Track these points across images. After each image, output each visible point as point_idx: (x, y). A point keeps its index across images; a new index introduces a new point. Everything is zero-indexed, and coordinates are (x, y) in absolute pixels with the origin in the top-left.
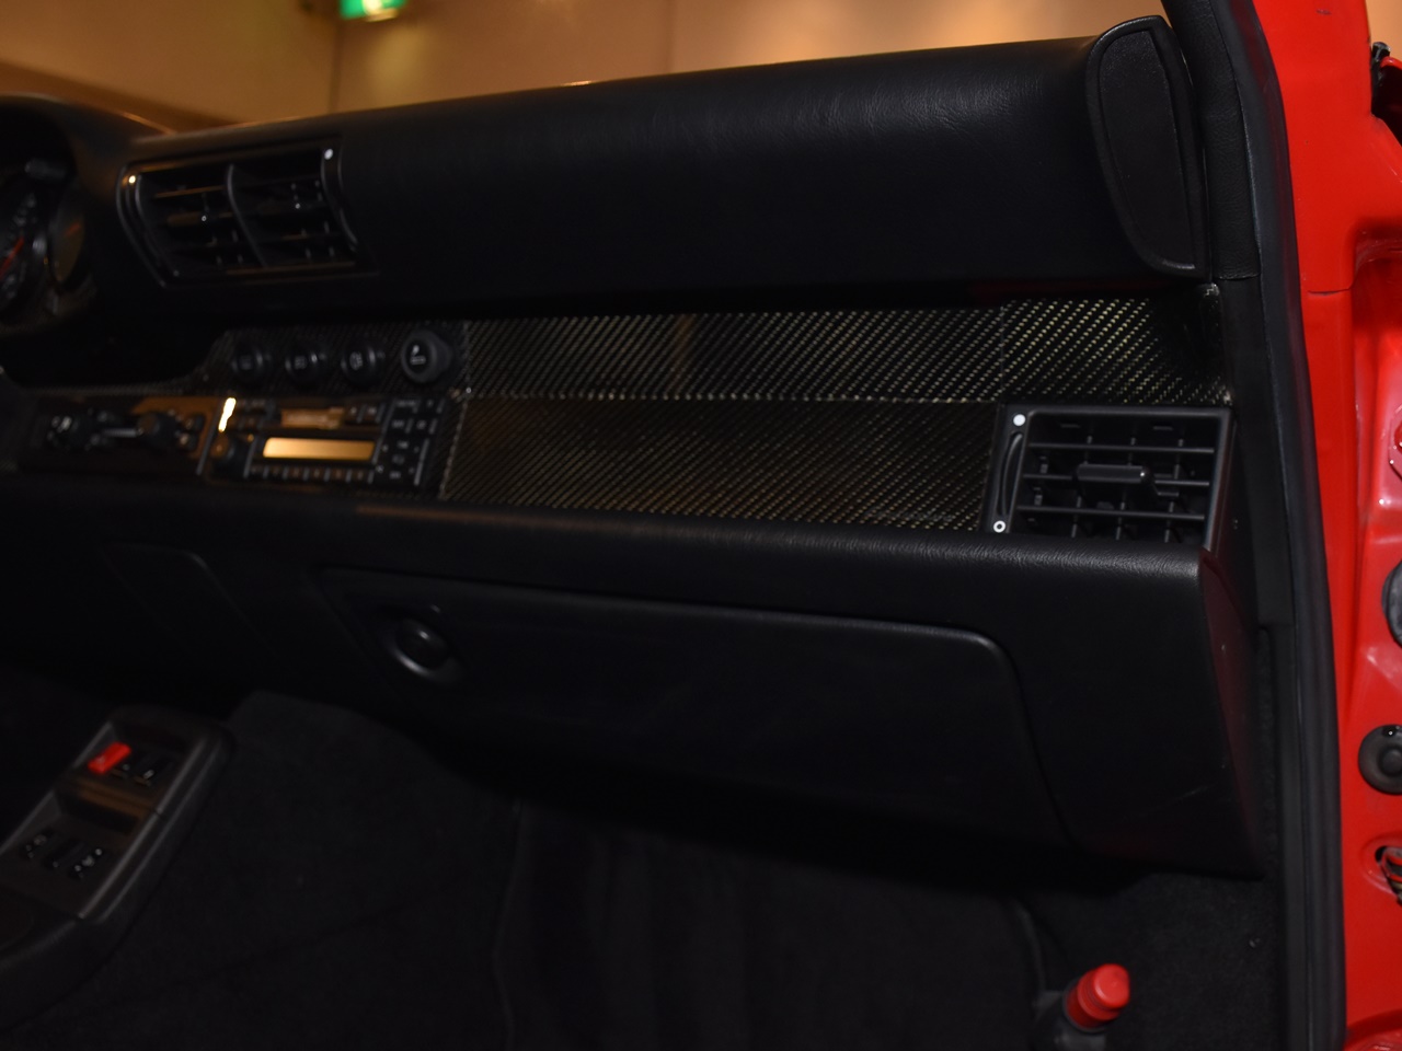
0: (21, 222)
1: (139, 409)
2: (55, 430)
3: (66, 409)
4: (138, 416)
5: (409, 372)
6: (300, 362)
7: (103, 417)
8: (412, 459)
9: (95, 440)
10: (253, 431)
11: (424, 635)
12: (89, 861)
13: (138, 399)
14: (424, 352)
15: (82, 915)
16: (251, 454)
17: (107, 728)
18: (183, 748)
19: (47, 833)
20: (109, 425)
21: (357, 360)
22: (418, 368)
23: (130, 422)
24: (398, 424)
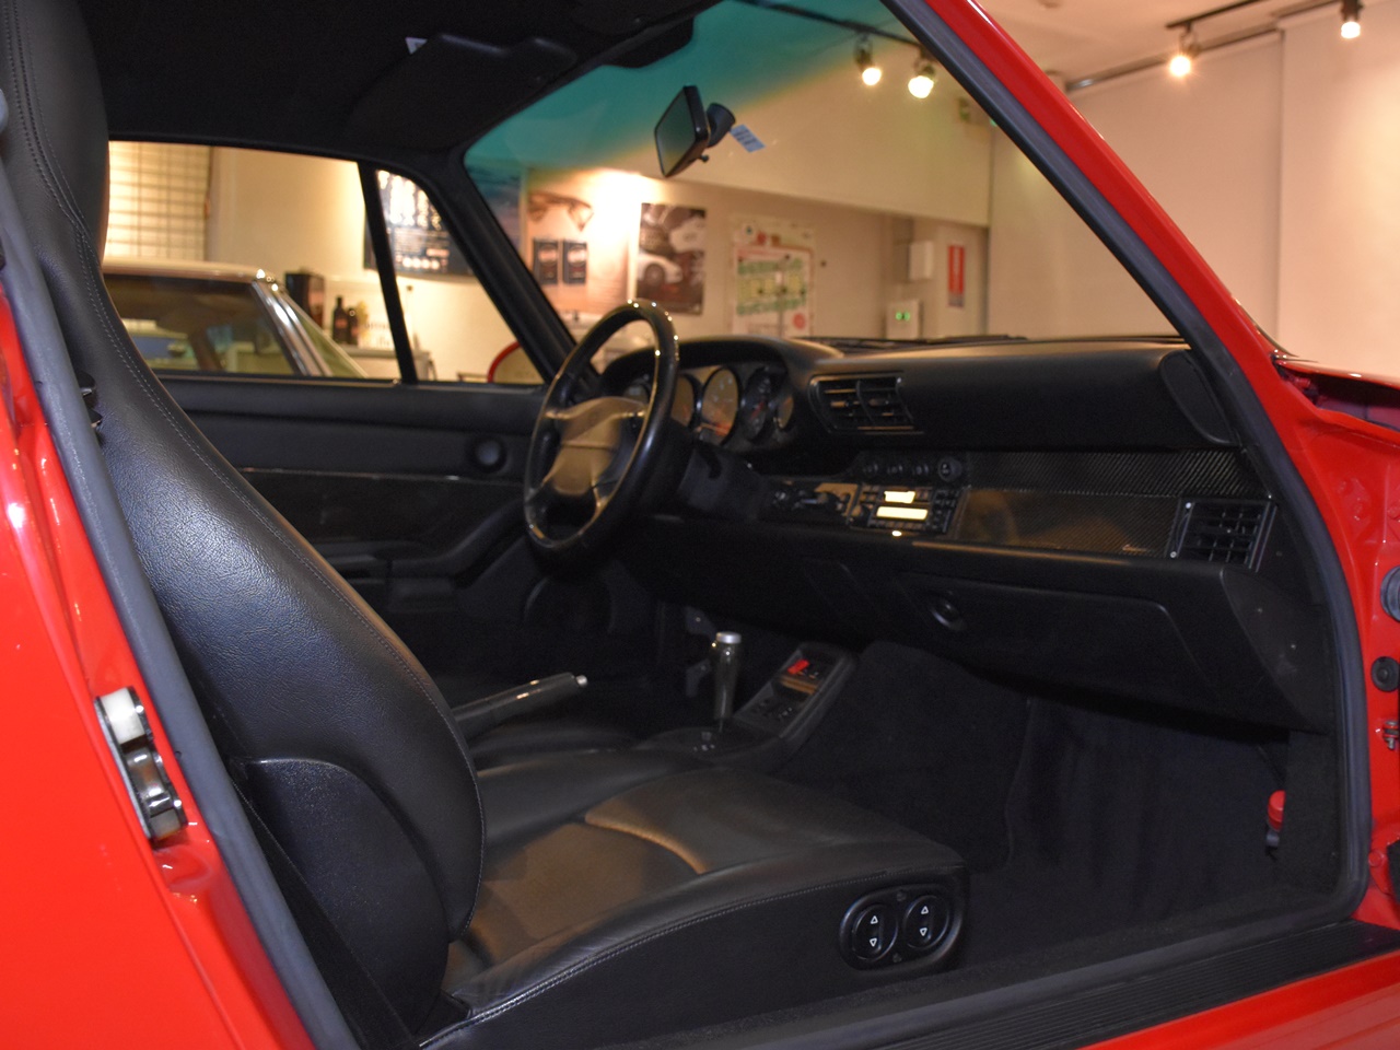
0: (762, 391)
1: (819, 490)
2: (776, 498)
3: (782, 488)
4: (819, 493)
5: (943, 478)
6: (894, 470)
7: (801, 493)
8: (943, 520)
9: (797, 505)
10: (873, 503)
11: (948, 607)
12: (786, 713)
13: (818, 484)
14: (948, 467)
15: (781, 736)
16: (872, 515)
17: (798, 653)
18: (832, 662)
19: (767, 701)
20: (804, 497)
21: (919, 470)
22: (946, 475)
23: (815, 496)
24: (938, 502)
